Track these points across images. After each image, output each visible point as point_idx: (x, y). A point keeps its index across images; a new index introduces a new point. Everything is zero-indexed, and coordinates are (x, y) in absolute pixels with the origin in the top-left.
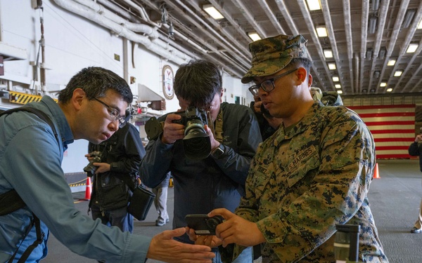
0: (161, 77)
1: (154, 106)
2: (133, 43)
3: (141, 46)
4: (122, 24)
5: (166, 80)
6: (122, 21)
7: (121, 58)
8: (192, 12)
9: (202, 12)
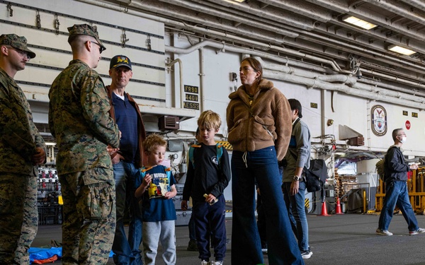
0: (370, 117)
1: (352, 142)
2: (332, 92)
3: (341, 92)
4: (315, 78)
5: (375, 118)
6: (315, 75)
7: (319, 106)
8: (381, 55)
9: (390, 53)
